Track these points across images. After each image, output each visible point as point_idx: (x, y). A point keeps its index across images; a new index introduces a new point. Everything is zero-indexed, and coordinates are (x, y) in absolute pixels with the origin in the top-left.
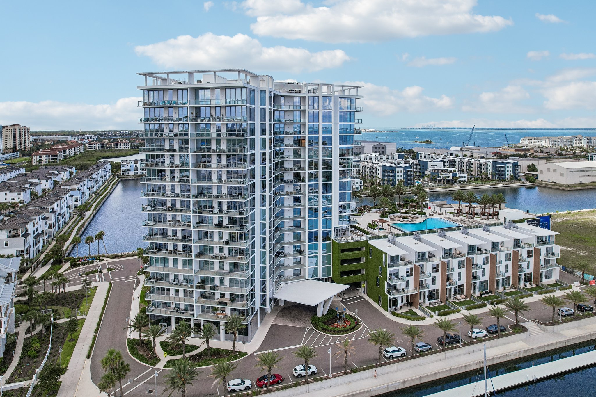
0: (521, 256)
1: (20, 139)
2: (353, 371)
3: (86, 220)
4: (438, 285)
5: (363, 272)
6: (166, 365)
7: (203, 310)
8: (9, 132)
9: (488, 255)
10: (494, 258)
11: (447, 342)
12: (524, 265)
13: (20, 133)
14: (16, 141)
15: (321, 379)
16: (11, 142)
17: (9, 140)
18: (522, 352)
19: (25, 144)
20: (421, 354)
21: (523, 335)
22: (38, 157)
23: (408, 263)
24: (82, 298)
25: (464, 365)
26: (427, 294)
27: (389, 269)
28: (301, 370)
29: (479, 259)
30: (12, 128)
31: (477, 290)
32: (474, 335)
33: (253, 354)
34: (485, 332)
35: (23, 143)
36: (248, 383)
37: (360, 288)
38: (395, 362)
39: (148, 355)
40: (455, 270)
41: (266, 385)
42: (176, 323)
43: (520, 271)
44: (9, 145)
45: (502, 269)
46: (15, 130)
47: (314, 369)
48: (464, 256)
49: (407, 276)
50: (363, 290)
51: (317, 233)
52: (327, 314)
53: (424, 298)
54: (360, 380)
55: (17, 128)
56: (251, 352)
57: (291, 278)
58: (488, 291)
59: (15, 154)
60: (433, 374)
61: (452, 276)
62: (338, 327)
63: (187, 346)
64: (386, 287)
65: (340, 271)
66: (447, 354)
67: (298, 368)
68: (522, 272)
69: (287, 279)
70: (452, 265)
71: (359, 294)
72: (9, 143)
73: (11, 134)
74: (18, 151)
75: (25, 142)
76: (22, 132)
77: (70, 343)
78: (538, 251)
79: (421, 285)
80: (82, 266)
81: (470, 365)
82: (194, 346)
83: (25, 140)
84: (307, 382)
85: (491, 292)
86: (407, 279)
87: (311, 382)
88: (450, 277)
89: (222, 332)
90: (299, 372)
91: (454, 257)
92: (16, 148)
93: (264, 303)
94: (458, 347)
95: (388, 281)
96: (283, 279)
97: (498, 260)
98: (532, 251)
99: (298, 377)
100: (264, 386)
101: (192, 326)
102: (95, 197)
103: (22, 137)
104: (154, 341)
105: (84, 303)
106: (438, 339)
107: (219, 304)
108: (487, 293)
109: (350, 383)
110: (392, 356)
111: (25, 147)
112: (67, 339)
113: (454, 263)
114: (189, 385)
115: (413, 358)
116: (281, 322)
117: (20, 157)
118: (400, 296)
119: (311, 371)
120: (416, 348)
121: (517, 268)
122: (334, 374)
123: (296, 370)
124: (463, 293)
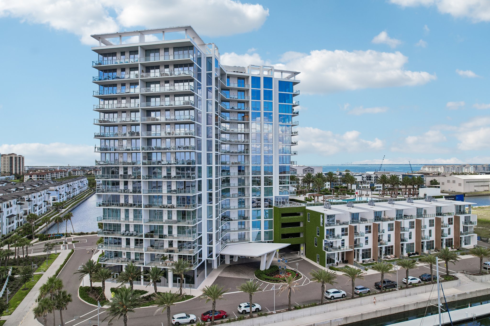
0: (442, 223)
1: (16, 165)
2: (296, 308)
3: (61, 214)
4: (370, 245)
5: (302, 236)
7: (153, 257)
8: (6, 159)
9: (414, 220)
10: (419, 222)
11: (384, 287)
12: (446, 231)
13: (16, 161)
14: (12, 166)
15: (266, 315)
16: (8, 167)
17: (6, 166)
18: (456, 296)
19: (20, 169)
20: (360, 295)
21: (455, 282)
22: (28, 176)
23: (344, 224)
24: (44, 260)
25: (403, 305)
26: (361, 253)
27: (326, 228)
28: (245, 307)
29: (406, 223)
30: (9, 156)
31: (405, 251)
32: (409, 281)
33: (199, 297)
34: (419, 280)
35: (18, 168)
36: (193, 317)
37: (299, 252)
38: (336, 301)
39: (97, 298)
40: (385, 232)
41: (211, 318)
43: (442, 236)
44: (6, 170)
45: (427, 233)
46: (11, 158)
47: (258, 306)
48: (393, 220)
49: (343, 235)
50: (302, 252)
51: (259, 200)
52: (269, 269)
53: (358, 257)
54: (304, 316)
55: (14, 156)
56: (197, 296)
57: (236, 241)
58: (415, 252)
59: (11, 177)
60: (373, 312)
61: (382, 237)
62: (280, 277)
64: (323, 245)
65: (281, 233)
66: (385, 296)
67: (243, 305)
68: (444, 236)
69: (233, 242)
70: (382, 227)
71: (298, 256)
72: (6, 169)
73: (8, 161)
74: (14, 175)
75: (20, 168)
76: (18, 160)
77: (23, 291)
78: (457, 219)
79: (355, 243)
80: (50, 240)
81: (408, 305)
82: (143, 291)
83: (20, 166)
84: (251, 317)
85: (417, 253)
86: (343, 237)
87: (256, 317)
88: (381, 238)
89: (170, 280)
90: (243, 308)
91: (384, 220)
92: (12, 172)
93: (210, 256)
94: (395, 290)
95: (325, 239)
96: (229, 241)
97: (422, 225)
98: (452, 219)
99: (242, 313)
100: (209, 320)
102: (72, 200)
103: (18, 164)
104: (104, 284)
105: (45, 264)
106: (376, 284)
107: (167, 251)
108: (413, 254)
109: (293, 319)
110: (333, 296)
111: (20, 172)
112: (21, 288)
113: (384, 225)
114: (131, 313)
115: (353, 298)
116: (226, 275)
117: (15, 179)
118: (336, 252)
119: (255, 307)
120: (356, 291)
121: (440, 233)
122: (278, 311)
123: (240, 307)
124: (392, 254)
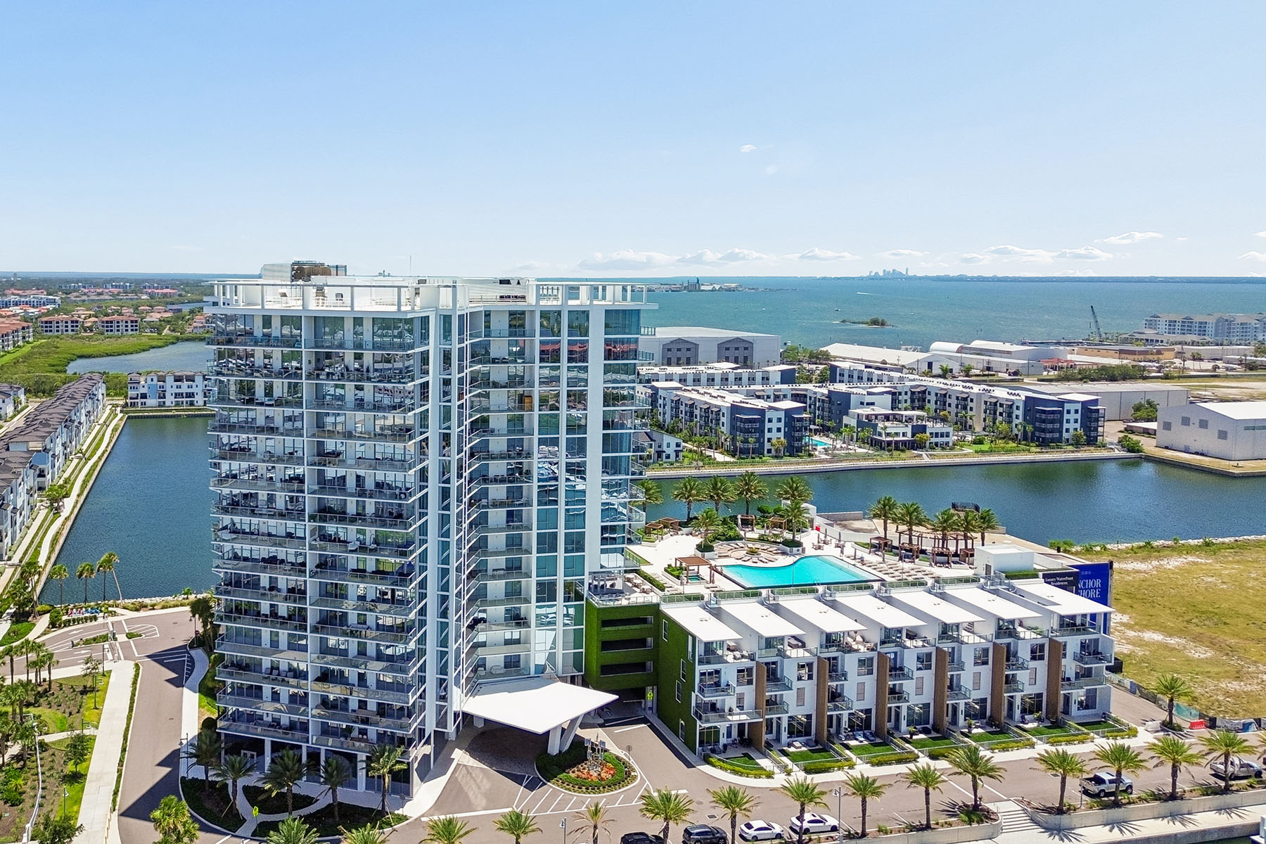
3: (67, 519)
5: (649, 669)
6: (256, 830)
7: (326, 731)
10: (945, 658)
26: (785, 725)
27: (699, 669)
33: (418, 819)
37: (643, 702)
39: (222, 811)
40: (850, 678)
42: (273, 751)
49: (739, 684)
50: (649, 705)
51: (553, 584)
52: (567, 751)
56: (415, 817)
57: (498, 673)
61: (842, 690)
63: (296, 796)
64: (693, 706)
65: (600, 665)
69: (491, 675)
70: (844, 668)
71: (641, 713)
78: (1058, 649)
80: (74, 625)
82: (308, 798)
86: (741, 690)
88: (838, 693)
89: (362, 774)
93: (442, 722)
95: (697, 695)
96: (483, 674)
97: (955, 662)
98: (1042, 647)
101: (304, 759)
102: (79, 463)
104: (235, 785)
107: (356, 721)
113: (849, 663)
118: (724, 724)
